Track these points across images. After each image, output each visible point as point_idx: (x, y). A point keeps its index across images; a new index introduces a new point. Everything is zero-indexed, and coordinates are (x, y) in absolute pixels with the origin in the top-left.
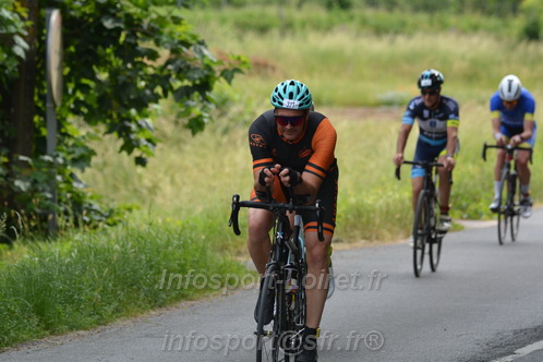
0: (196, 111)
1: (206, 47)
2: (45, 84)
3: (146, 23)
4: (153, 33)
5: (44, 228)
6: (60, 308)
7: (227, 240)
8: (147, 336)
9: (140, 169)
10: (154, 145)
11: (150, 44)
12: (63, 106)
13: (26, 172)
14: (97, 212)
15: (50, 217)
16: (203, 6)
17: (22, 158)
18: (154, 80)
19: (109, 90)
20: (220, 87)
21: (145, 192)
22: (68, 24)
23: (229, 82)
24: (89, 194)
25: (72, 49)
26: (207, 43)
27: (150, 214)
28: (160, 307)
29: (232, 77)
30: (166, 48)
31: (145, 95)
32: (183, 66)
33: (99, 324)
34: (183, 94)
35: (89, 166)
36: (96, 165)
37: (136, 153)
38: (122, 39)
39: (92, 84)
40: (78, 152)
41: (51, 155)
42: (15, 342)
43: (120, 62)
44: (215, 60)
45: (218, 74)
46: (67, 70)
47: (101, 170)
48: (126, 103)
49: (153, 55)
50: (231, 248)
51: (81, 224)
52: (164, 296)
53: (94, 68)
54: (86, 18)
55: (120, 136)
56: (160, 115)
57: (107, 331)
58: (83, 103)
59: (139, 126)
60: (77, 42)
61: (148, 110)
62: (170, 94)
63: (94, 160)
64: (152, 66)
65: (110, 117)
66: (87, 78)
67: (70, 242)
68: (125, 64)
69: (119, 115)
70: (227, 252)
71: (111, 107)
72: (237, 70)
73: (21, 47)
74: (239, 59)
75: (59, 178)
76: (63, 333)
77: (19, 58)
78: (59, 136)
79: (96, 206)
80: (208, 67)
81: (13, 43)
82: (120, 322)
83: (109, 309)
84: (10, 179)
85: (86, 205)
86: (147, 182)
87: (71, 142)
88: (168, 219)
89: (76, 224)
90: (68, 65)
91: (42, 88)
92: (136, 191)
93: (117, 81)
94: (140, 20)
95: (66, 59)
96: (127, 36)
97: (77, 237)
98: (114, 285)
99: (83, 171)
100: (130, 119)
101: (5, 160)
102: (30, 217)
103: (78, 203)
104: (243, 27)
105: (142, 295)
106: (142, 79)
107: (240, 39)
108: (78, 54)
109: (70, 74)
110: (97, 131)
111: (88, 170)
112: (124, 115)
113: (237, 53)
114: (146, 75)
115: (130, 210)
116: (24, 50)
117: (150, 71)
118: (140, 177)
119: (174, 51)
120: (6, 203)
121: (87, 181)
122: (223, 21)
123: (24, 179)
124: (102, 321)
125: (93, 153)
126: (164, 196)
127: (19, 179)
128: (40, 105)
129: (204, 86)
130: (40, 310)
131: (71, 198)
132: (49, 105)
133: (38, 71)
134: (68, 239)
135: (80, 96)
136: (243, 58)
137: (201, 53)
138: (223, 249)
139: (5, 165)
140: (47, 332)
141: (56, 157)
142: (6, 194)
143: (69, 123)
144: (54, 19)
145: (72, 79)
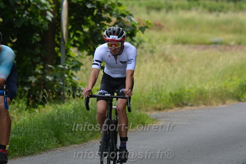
1: (133, 17)
2: (60, 33)
3: (106, 6)
4: (109, 10)
5: (59, 98)
6: (66, 134)
7: (142, 104)
11: (107, 15)
12: (68, 43)
13: (51, 73)
15: (62, 93)
17: (50, 66)
19: (89, 36)
20: (139, 34)
22: (71, 5)
23: (143, 32)
24: (79, 83)
25: (73, 17)
26: (133, 15)
29: (144, 30)
30: (115, 17)
32: (122, 25)
33: (84, 142)
35: (79, 70)
36: (83, 70)
38: (95, 13)
39: (81, 33)
40: (75, 64)
41: (63, 65)
42: (45, 150)
43: (94, 24)
44: (137, 23)
45: (138, 29)
46: (70, 27)
47: (85, 72)
48: (97, 42)
49: (109, 21)
50: (144, 108)
51: (76, 97)
53: (83, 26)
54: (79, 3)
57: (87, 145)
58: (77, 42)
60: (74, 14)
63: (82, 68)
64: (108, 25)
65: (90, 48)
66: (79, 30)
67: (71, 105)
68: (96, 24)
69: (93, 48)
70: (141, 110)
71: (89, 44)
72: (146, 27)
73: (50, 16)
74: (147, 22)
75: (66, 76)
76: (67, 146)
77: (49, 21)
78: (66, 56)
79: (82, 89)
80: (134, 26)
81: (46, 14)
82: (93, 141)
83: (88, 135)
84: (44, 76)
85: (78, 88)
87: (71, 59)
89: (74, 97)
90: (71, 24)
91: (59, 35)
93: (92, 32)
94: (103, 4)
95: (70, 22)
96: (97, 11)
97: (74, 102)
99: (77, 72)
101: (42, 67)
102: (53, 93)
103: (74, 87)
104: (149, 8)
107: (148, 13)
108: (75, 20)
109: (72, 29)
110: (83, 54)
111: (79, 72)
113: (147, 19)
116: (51, 17)
119: (118, 18)
120: (42, 87)
121: (79, 78)
122: (140, 5)
123: (51, 76)
124: (85, 141)
125: (81, 64)
127: (48, 75)
128: (58, 42)
129: (132, 35)
130: (57, 135)
131: (72, 85)
132: (62, 43)
133: (57, 27)
134: (70, 103)
135: (76, 38)
136: (149, 22)
137: (131, 19)
138: (140, 108)
139: (42, 69)
140: (60, 145)
141: (65, 66)
142: (42, 83)
143: (71, 51)
144: (65, 3)
145: (73, 31)
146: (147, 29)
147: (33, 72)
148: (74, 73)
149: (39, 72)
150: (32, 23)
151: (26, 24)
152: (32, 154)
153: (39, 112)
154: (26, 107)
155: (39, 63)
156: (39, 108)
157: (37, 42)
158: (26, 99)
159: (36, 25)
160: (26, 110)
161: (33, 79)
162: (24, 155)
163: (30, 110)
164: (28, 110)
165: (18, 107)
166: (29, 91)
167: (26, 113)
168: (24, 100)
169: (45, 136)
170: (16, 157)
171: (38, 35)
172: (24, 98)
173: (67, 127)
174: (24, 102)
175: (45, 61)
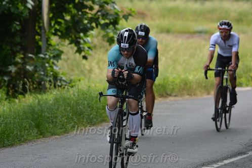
0: (111, 35)
1: (116, 4)
2: (41, 21)
5: (40, 88)
6: (47, 125)
8: (87, 138)
9: (84, 61)
10: (91, 50)
11: (89, 3)
12: (49, 31)
13: (32, 62)
14: (64, 81)
15: (43, 83)
17: (30, 55)
18: (91, 20)
19: (70, 25)
20: (122, 23)
21: (86, 72)
23: (126, 20)
24: (61, 73)
25: (54, 5)
26: (116, 2)
27: (89, 82)
28: (93, 125)
29: (128, 18)
30: (97, 5)
31: (87, 27)
32: (105, 13)
33: (65, 133)
34: (106, 26)
35: (61, 59)
36: (64, 59)
37: (83, 54)
39: (62, 21)
40: (56, 53)
41: (43, 54)
42: (26, 141)
43: (76, 12)
44: (120, 10)
45: (121, 17)
46: (51, 15)
47: (66, 62)
48: (79, 30)
49: (91, 8)
51: (57, 87)
52: (95, 120)
53: (64, 14)
55: (76, 45)
56: (94, 36)
57: (69, 136)
58: (59, 30)
59: (84, 41)
60: (56, 2)
61: (88, 33)
62: (99, 27)
63: (63, 56)
64: (90, 13)
65: (71, 37)
66: (60, 18)
67: (52, 95)
68: (78, 12)
69: (75, 36)
71: (71, 32)
72: (130, 15)
73: (30, 4)
74: (131, 10)
75: (47, 65)
76: (48, 137)
77: (29, 9)
78: (47, 45)
79: (64, 78)
80: (117, 14)
81: (27, 2)
82: (74, 132)
83: (69, 126)
84: (25, 65)
85: (59, 78)
86: (87, 67)
87: (52, 48)
88: (97, 85)
89: (55, 87)
90: (52, 12)
91: (39, 23)
92: (82, 71)
93: (74, 20)
95: (51, 10)
97: (55, 92)
98: (72, 115)
99: (58, 61)
100: (80, 38)
101: (22, 56)
102: (33, 83)
103: (55, 77)
105: (85, 120)
106: (86, 19)
108: (56, 8)
109: (53, 17)
111: (60, 62)
112: (77, 36)
113: (130, 7)
114: (88, 17)
115: (80, 80)
116: (32, 5)
117: (90, 16)
118: (84, 65)
119: (101, 6)
120: (22, 76)
121: (61, 67)
123: (30, 66)
124: (66, 132)
126: (95, 74)
128: (39, 31)
129: (115, 23)
130: (38, 126)
131: (53, 74)
132: (43, 31)
133: (38, 15)
134: (51, 93)
135: (57, 27)
136: (133, 10)
137: (114, 7)
139: (22, 59)
140: (41, 136)
142: (22, 72)
143: (52, 40)
145: (54, 19)
146: (130, 17)
147: (13, 61)
148: (55, 62)
149: (19, 61)
150: (12, 10)
151: (5, 12)
152: (12, 145)
153: (19, 102)
154: (5, 97)
155: (19, 52)
156: (19, 98)
157: (17, 30)
158: (6, 89)
159: (16, 12)
160: (6, 100)
161: (13, 69)
162: (4, 146)
163: (10, 100)
164: (8, 101)
166: (9, 80)
167: (6, 103)
168: (4, 90)
169: (26, 127)
171: (18, 23)
172: (3, 88)
173: (48, 118)
174: (4, 92)
175: (25, 50)
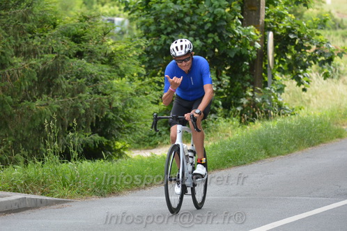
0: (326, 70)
1: (330, 44)
2: (267, 61)
3: (305, 36)
4: (309, 39)
5: (267, 116)
6: (273, 147)
7: (339, 120)
8: (307, 157)
9: (304, 93)
10: (309, 83)
11: (307, 44)
12: (274, 68)
13: (260, 94)
15: (269, 112)
16: (329, 29)
17: (258, 89)
18: (309, 58)
19: (292, 62)
20: (337, 60)
21: (306, 102)
22: (276, 37)
23: (341, 58)
24: (284, 103)
25: (277, 47)
26: (331, 42)
27: (308, 110)
28: (312, 146)
29: (342, 56)
30: (314, 45)
31: (306, 64)
32: (322, 52)
34: (322, 63)
35: (284, 92)
36: (287, 92)
37: (302, 86)
38: (297, 42)
39: (285, 60)
40: (279, 87)
42: (256, 160)
43: (296, 52)
44: (334, 49)
45: (336, 55)
46: (275, 55)
47: (288, 94)
48: (299, 67)
49: (309, 48)
50: (340, 123)
52: (314, 142)
53: (286, 54)
54: (282, 35)
55: (296, 81)
56: (313, 73)
57: (292, 156)
59: (304, 76)
60: (279, 44)
61: (307, 70)
62: (317, 63)
63: (286, 89)
64: (309, 52)
65: (292, 72)
66: (283, 58)
67: (277, 122)
68: (298, 52)
69: (296, 72)
71: (293, 69)
72: (343, 52)
73: (258, 46)
74: (344, 48)
75: (272, 97)
76: (274, 157)
78: (272, 80)
79: (287, 108)
80: (333, 53)
81: (254, 44)
82: (297, 152)
83: (292, 147)
84: (254, 98)
85: (283, 107)
86: (307, 98)
87: (277, 82)
88: (316, 113)
89: (279, 114)
90: (276, 53)
91: (265, 62)
92: (302, 101)
93: (294, 59)
94: (303, 35)
95: (275, 51)
96: (299, 41)
97: (279, 120)
98: (294, 138)
99: (281, 94)
100: (300, 74)
101: (252, 90)
102: (262, 112)
103: (280, 107)
104: (344, 37)
105: (305, 142)
106: (305, 58)
108: (280, 49)
109: (277, 56)
111: (283, 94)
112: (298, 72)
113: (343, 46)
114: (306, 56)
115: (301, 109)
117: (308, 55)
118: (304, 96)
119: (317, 46)
120: (252, 107)
121: (283, 98)
122: (337, 35)
123: (259, 98)
124: (290, 152)
125: (285, 86)
126: (313, 103)
128: (265, 68)
129: (330, 60)
130: (266, 148)
131: (277, 104)
132: (268, 69)
133: (264, 55)
134: (276, 120)
135: (281, 66)
137: (328, 46)
138: (337, 124)
139: (252, 92)
140: (268, 156)
141: (271, 88)
142: (252, 103)
143: (276, 76)
144: (271, 35)
145: (278, 58)
146: (344, 55)
147: (244, 94)
148: (279, 95)
149: (250, 94)
150: (243, 52)
151: (238, 54)
152: (244, 164)
153: (250, 128)
154: (239, 124)
155: (249, 86)
156: (250, 125)
157: (247, 69)
158: (239, 117)
159: (246, 54)
161: (244, 101)
162: (237, 165)
163: (242, 127)
165: (232, 124)
166: (241, 111)
167: (239, 129)
170: (230, 167)
171: (248, 64)
172: (237, 117)
173: (274, 141)
174: (237, 120)
175: (253, 83)
